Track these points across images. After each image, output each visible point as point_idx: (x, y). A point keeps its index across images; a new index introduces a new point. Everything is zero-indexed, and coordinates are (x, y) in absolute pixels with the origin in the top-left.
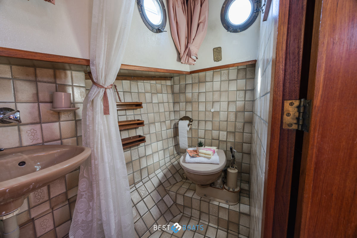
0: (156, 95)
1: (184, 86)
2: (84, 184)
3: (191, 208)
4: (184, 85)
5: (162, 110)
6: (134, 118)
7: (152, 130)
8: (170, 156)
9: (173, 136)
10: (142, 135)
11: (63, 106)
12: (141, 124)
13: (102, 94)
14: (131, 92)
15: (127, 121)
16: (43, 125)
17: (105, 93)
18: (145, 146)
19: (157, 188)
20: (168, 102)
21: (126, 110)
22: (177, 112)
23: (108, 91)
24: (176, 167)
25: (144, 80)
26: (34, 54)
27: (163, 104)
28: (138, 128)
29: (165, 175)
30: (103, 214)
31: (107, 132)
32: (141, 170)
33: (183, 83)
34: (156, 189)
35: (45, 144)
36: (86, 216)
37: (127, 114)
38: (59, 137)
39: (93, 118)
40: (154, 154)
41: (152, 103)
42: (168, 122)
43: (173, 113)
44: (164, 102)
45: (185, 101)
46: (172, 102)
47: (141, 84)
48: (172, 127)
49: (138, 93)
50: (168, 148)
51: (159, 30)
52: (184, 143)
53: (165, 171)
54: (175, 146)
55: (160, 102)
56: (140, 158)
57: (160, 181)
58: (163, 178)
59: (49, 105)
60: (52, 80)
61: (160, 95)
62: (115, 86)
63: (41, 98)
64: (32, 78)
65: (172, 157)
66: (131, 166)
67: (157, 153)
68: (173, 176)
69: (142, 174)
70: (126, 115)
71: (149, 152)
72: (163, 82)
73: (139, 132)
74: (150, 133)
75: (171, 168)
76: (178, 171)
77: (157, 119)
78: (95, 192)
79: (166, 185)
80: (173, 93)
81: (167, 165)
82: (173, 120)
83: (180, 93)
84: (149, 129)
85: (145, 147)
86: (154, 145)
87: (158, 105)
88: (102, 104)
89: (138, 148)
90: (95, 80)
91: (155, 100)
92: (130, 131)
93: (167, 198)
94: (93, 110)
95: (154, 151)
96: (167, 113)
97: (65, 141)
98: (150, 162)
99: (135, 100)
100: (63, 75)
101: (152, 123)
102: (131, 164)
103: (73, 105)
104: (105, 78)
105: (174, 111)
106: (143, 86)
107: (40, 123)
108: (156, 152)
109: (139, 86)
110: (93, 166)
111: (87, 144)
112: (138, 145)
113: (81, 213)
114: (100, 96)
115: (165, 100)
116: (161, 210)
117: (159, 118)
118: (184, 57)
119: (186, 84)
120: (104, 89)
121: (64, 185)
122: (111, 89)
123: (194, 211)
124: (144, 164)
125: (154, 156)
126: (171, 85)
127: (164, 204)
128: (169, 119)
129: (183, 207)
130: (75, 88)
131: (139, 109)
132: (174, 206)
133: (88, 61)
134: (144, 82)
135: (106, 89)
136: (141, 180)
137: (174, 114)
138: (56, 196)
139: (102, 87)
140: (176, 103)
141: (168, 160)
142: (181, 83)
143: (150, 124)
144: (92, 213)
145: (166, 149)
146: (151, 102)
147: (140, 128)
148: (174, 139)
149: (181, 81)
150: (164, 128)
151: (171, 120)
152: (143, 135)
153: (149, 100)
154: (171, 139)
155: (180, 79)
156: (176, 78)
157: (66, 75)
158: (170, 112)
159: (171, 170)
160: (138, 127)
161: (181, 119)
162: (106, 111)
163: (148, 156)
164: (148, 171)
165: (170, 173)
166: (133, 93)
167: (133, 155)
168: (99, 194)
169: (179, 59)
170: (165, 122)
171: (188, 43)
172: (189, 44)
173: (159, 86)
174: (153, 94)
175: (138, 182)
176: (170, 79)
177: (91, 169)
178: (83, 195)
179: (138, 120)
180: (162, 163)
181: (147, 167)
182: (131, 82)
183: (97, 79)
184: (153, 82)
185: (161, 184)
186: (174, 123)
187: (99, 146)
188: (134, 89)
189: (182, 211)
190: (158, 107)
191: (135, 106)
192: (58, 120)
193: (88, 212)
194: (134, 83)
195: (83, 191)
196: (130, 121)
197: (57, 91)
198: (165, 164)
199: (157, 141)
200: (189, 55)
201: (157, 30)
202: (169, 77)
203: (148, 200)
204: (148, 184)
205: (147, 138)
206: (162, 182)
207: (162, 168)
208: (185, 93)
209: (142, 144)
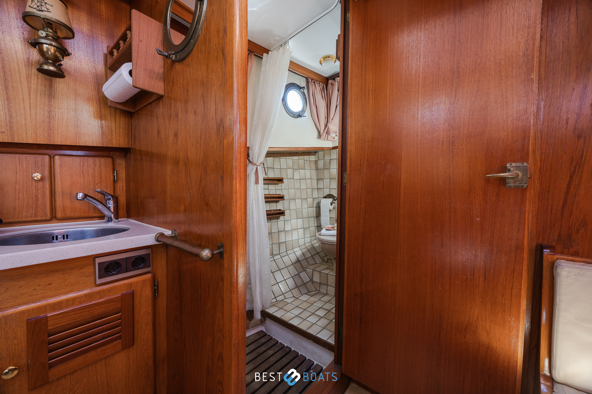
0: (298, 171)
3: (327, 285)
5: (303, 186)
6: (276, 193)
7: (293, 206)
8: (310, 237)
9: (315, 215)
10: (282, 209)
12: (281, 198)
13: (255, 169)
14: (273, 168)
15: (269, 194)
17: (257, 169)
18: (285, 220)
20: (311, 179)
21: (268, 184)
22: (321, 189)
23: (258, 167)
24: (317, 249)
25: (286, 156)
27: (305, 180)
28: (278, 201)
29: (303, 254)
32: (279, 244)
33: (327, 158)
34: (293, 264)
37: (270, 189)
40: (293, 231)
42: (310, 200)
43: (316, 190)
44: (306, 178)
45: (329, 178)
46: (316, 178)
47: (283, 160)
48: (315, 206)
49: (280, 169)
50: (309, 228)
51: (299, 115)
53: (304, 250)
54: (317, 226)
55: (302, 178)
56: (279, 232)
57: (298, 259)
58: (301, 256)
61: (302, 171)
62: (263, 164)
65: (314, 238)
67: (297, 231)
68: (312, 256)
69: (280, 248)
70: (268, 189)
71: (288, 228)
72: (306, 157)
73: (279, 206)
74: (290, 209)
75: (311, 248)
76: (318, 253)
77: (298, 195)
79: (304, 263)
80: (317, 169)
81: (307, 245)
82: (316, 198)
83: (324, 169)
84: (289, 204)
85: (284, 222)
86: (294, 221)
87: (300, 181)
88: (254, 176)
89: (277, 221)
90: (251, 160)
91: (297, 176)
92: (271, 204)
93: (303, 275)
95: (293, 228)
96: (309, 191)
98: (289, 238)
99: (278, 176)
101: (293, 199)
102: (272, 236)
104: (257, 159)
105: (318, 189)
106: (285, 161)
108: (295, 229)
109: (281, 162)
112: (278, 218)
114: (253, 171)
115: (308, 176)
116: (297, 283)
117: (300, 195)
118: (324, 135)
119: (330, 160)
120: (256, 166)
122: (260, 166)
123: (329, 287)
124: (282, 239)
125: (292, 233)
126: (315, 161)
127: (300, 279)
128: (311, 197)
129: (319, 284)
131: (280, 184)
132: (310, 283)
134: (286, 159)
136: (279, 254)
137: (317, 192)
139: (255, 164)
140: (320, 179)
141: (308, 240)
143: (290, 199)
145: (306, 228)
146: (293, 178)
147: (281, 202)
148: (317, 219)
149: (326, 156)
150: (305, 206)
151: (313, 198)
152: (284, 210)
153: (290, 175)
154: (313, 218)
155: (324, 154)
156: (321, 153)
158: (313, 189)
159: (310, 251)
161: (325, 197)
162: (257, 182)
163: (287, 231)
164: (286, 247)
165: (309, 253)
166: (276, 169)
167: (273, 227)
169: (319, 136)
170: (306, 199)
171: (327, 122)
173: (301, 162)
174: (295, 170)
175: (276, 255)
176: (313, 154)
180: (301, 242)
181: (285, 242)
182: (274, 159)
183: (252, 159)
184: (296, 158)
185: (298, 261)
186: (318, 201)
188: (277, 166)
189: (318, 289)
190: (300, 183)
191: (277, 181)
194: (277, 159)
196: (272, 195)
198: (305, 244)
199: (297, 219)
200: (328, 133)
201: (297, 116)
202: (313, 152)
203: (285, 272)
204: (286, 259)
205: (287, 212)
206: (300, 260)
207: (301, 247)
208: (329, 168)
209: (282, 218)
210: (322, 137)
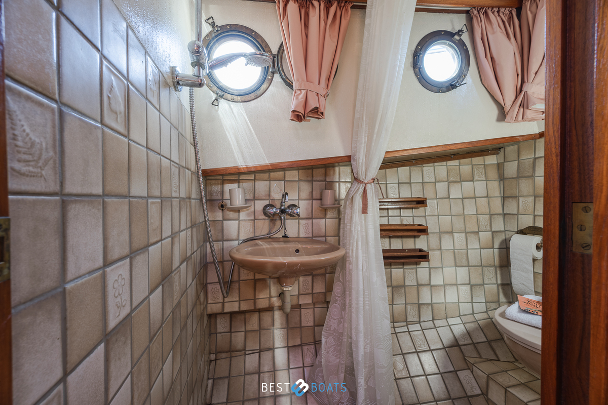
0: (459, 184)
1: (531, 162)
2: (339, 289)
4: (532, 160)
5: (470, 209)
6: (413, 222)
7: (447, 243)
8: (486, 302)
9: (497, 263)
10: (425, 249)
11: (329, 203)
12: (422, 231)
13: (361, 190)
14: (410, 183)
15: (401, 224)
16: (313, 220)
17: (365, 190)
18: (430, 268)
19: (447, 347)
20: (487, 197)
21: (400, 208)
22: (511, 216)
23: (369, 187)
25: (434, 162)
26: (310, 161)
27: (474, 200)
28: (418, 236)
29: (468, 333)
30: (353, 331)
31: (364, 234)
32: (419, 305)
33: (527, 156)
34: (444, 348)
35: (314, 238)
36: (338, 325)
37: (402, 215)
38: (324, 234)
39: (351, 217)
40: (448, 287)
41: (449, 198)
42: (485, 236)
43: (501, 217)
44: (477, 196)
45: (532, 193)
46: (499, 195)
47: (428, 169)
48: (497, 245)
49: (423, 183)
50: (483, 285)
51: (451, 86)
52: (525, 283)
53: (470, 326)
54: (502, 285)
55: (466, 196)
56: (419, 285)
57: (456, 340)
58: (463, 336)
59: (319, 201)
60: (323, 178)
61: (466, 185)
62: (378, 180)
63: (314, 197)
64: (310, 179)
66: (404, 293)
67: (455, 287)
68: (489, 342)
69: (421, 312)
70: (400, 216)
71: (437, 280)
72: (477, 160)
73: (421, 243)
74: (440, 249)
75: (487, 326)
77: (459, 226)
78: (347, 302)
79: (469, 351)
80: (502, 178)
81: (478, 317)
82: (500, 231)
84: (439, 241)
85: (430, 270)
86: (449, 272)
87: (463, 201)
88: (361, 201)
89: (416, 268)
91: (456, 194)
92: (404, 240)
93: (466, 376)
94: (352, 208)
95: (447, 282)
96: (484, 219)
97: (329, 239)
98: (438, 298)
99: (417, 194)
100: (332, 172)
101: (447, 233)
102: (403, 290)
103: (338, 201)
104: (366, 172)
105: (505, 215)
106: (433, 171)
107: (312, 218)
108: (451, 285)
109: (425, 173)
110: (347, 270)
111: (344, 245)
112: (417, 264)
113: (334, 319)
114: (359, 193)
115: (481, 192)
116: (450, 389)
117: (463, 226)
118: (513, 111)
119: (535, 159)
120: (364, 185)
121: (324, 284)
122: (372, 184)
124: (426, 298)
125: (446, 291)
126: (498, 164)
127: (459, 384)
128: (489, 229)
130: (341, 184)
131: (420, 209)
133: (349, 157)
134: (434, 166)
135: (366, 184)
136: (419, 322)
137: (503, 221)
138: (317, 293)
139: (362, 182)
140: (509, 197)
141: (480, 307)
142: (523, 157)
143: (441, 233)
144: (343, 325)
145: (477, 285)
146: (447, 196)
147: (423, 237)
148: (501, 270)
149: (523, 153)
150: (474, 244)
151: (493, 232)
152: (428, 250)
153: (442, 193)
154: (492, 269)
155: (518, 148)
156: (511, 150)
157: (334, 171)
158: (491, 215)
159: (485, 330)
160: (420, 236)
161: (522, 232)
162: (365, 210)
163: (434, 286)
164: (432, 312)
165: (482, 334)
166: (414, 184)
167: (407, 276)
168: (350, 305)
169: (503, 115)
170: (477, 233)
171: (522, 82)
172: (524, 84)
173: (466, 168)
174: (451, 184)
175: (413, 323)
176: (493, 152)
177: (345, 273)
178: (337, 300)
179: (419, 225)
180: (465, 308)
181: (431, 304)
182: (412, 168)
184: (454, 163)
185: (456, 344)
186: (504, 238)
187: (355, 249)
188: (416, 178)
190: (462, 206)
191: (415, 203)
192: (325, 217)
193: (340, 322)
194: (416, 170)
195: (338, 296)
196: (406, 225)
197: (326, 189)
198: (473, 314)
199: (456, 266)
200: (524, 105)
201: (447, 87)
202: (493, 149)
203: (427, 358)
204: (431, 334)
205: (434, 256)
206: (461, 343)
207: (465, 319)
208: (532, 176)
209: (424, 264)
210: (508, 118)
